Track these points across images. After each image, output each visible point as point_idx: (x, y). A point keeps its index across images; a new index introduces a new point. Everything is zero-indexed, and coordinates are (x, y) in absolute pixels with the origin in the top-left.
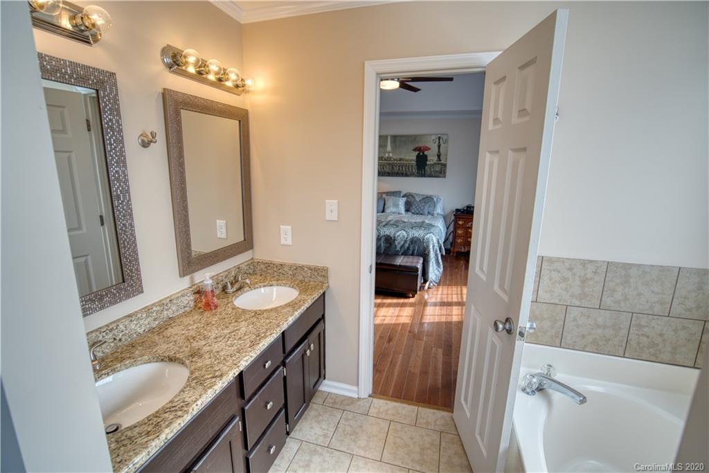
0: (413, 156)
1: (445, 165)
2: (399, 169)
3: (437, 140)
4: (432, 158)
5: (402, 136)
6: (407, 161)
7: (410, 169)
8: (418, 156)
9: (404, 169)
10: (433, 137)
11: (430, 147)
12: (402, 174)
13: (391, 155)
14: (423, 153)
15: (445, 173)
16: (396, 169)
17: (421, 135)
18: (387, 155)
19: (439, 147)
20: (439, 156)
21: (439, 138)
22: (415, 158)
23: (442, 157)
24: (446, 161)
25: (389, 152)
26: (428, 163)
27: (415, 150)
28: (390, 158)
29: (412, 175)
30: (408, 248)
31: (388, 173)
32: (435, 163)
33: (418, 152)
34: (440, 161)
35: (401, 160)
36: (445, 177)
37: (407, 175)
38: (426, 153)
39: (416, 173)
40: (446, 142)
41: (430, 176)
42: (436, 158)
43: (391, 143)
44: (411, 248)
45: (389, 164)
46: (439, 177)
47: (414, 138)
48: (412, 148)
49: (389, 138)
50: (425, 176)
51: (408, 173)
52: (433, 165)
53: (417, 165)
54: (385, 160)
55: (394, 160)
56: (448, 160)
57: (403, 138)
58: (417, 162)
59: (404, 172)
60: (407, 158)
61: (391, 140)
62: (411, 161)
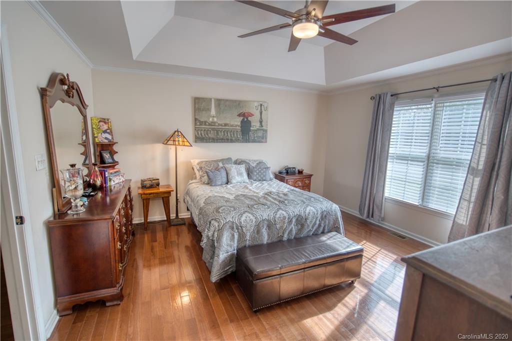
0: (237, 121)
1: (266, 131)
2: (224, 134)
3: (259, 107)
4: (255, 125)
5: (227, 100)
6: (232, 126)
7: (235, 136)
8: (242, 122)
9: (229, 134)
10: (256, 104)
11: (253, 113)
12: (228, 139)
13: (215, 119)
14: (247, 119)
15: (266, 138)
16: (221, 135)
17: (245, 102)
18: (211, 120)
19: (261, 113)
20: (261, 122)
21: (261, 105)
22: (239, 124)
23: (263, 124)
24: (267, 127)
25: (213, 117)
26: (252, 128)
27: (239, 115)
28: (214, 123)
29: (237, 141)
30: (320, 225)
31: (213, 139)
32: (258, 129)
33: (242, 118)
34: (262, 126)
35: (226, 125)
36: (266, 142)
37: (232, 141)
38: (250, 118)
39: (240, 139)
40: (266, 109)
41: (254, 141)
42: (258, 124)
43: (215, 107)
44: (322, 225)
45: (213, 129)
46: (262, 142)
47: (238, 103)
48: (237, 114)
49: (213, 100)
50: (249, 142)
51: (233, 139)
52: (256, 131)
53: (242, 131)
54: (209, 125)
55: (219, 125)
56: (268, 126)
57: (228, 103)
58: (241, 127)
59: (230, 138)
60: (232, 123)
61: (215, 104)
62: (236, 126)
